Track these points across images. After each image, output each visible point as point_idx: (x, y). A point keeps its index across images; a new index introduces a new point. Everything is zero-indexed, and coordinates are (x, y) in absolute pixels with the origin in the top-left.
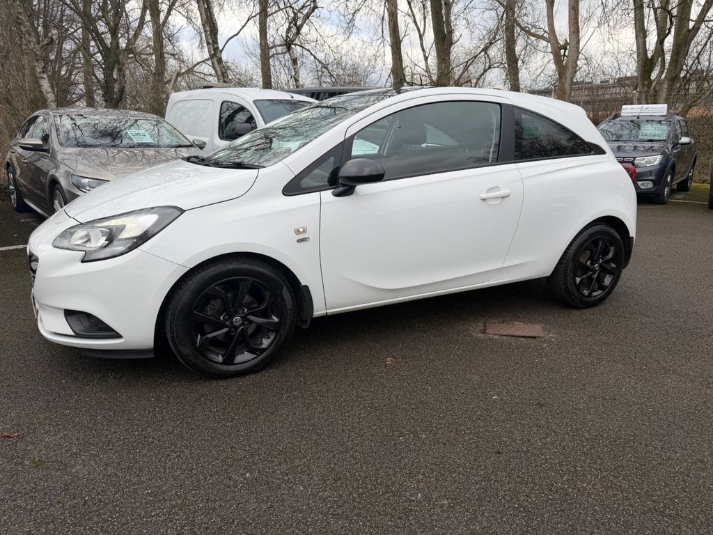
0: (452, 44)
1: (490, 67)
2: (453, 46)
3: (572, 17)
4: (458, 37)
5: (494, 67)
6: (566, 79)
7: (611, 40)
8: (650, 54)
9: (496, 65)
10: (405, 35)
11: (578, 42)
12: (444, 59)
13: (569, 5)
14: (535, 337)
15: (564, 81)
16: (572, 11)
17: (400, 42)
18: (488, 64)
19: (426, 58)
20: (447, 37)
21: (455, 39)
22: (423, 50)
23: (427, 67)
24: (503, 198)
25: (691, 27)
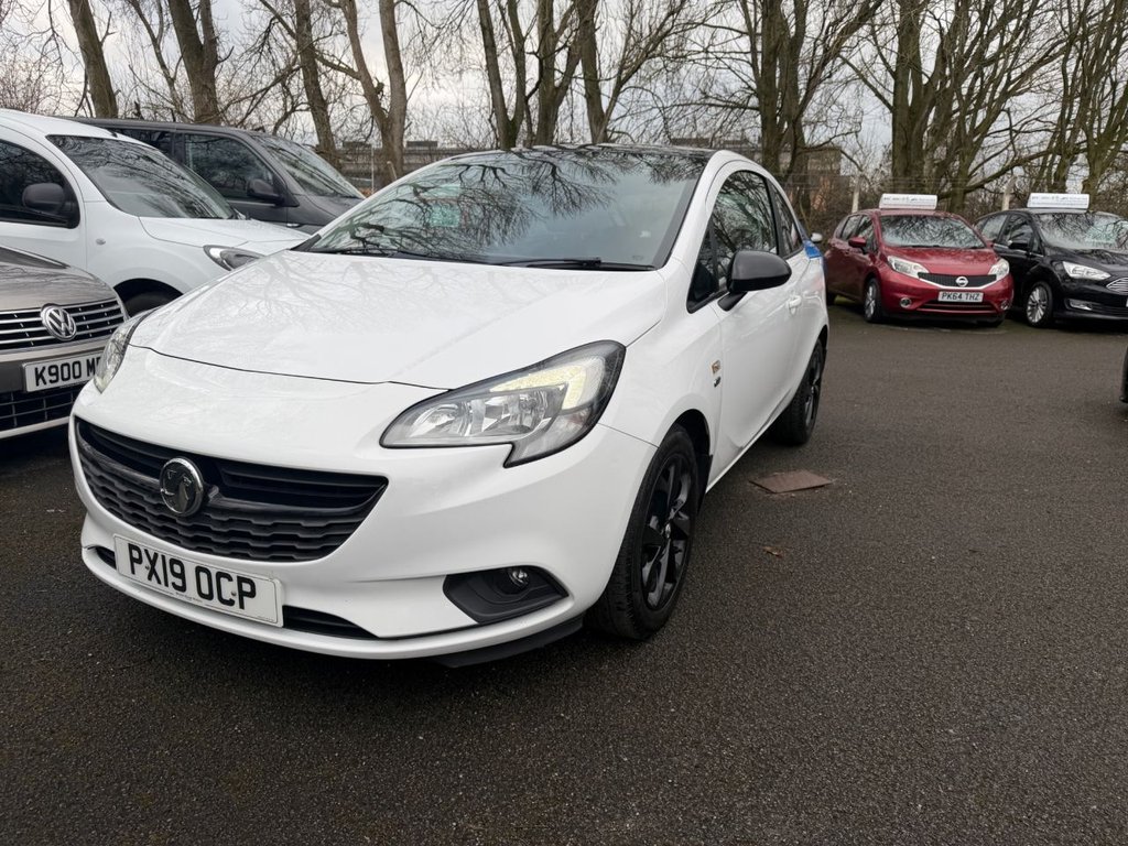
0: (218, 61)
1: (293, 110)
2: (219, 66)
3: (390, 47)
4: (227, 52)
6: (393, 139)
7: (436, 85)
8: (511, 115)
9: (303, 107)
10: (107, 34)
11: (403, 85)
12: (206, 86)
13: (383, 27)
14: (823, 486)
15: (390, 140)
16: (388, 37)
17: (101, 44)
18: (289, 104)
19: (171, 80)
20: (206, 50)
21: (221, 54)
22: (163, 66)
23: (174, 96)
25: (557, 83)
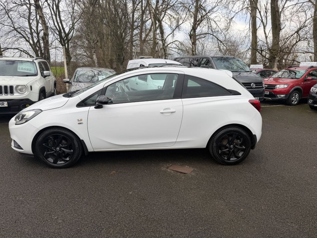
0: (281, 30)
2: (281, 31)
4: (284, 26)
5: (302, 40)
9: (303, 39)
10: (259, 27)
12: (276, 37)
14: (185, 174)
17: (257, 30)
18: (298, 39)
19: (266, 37)
20: (278, 27)
21: (282, 27)
22: (265, 33)
23: (267, 41)
24: (172, 113)
